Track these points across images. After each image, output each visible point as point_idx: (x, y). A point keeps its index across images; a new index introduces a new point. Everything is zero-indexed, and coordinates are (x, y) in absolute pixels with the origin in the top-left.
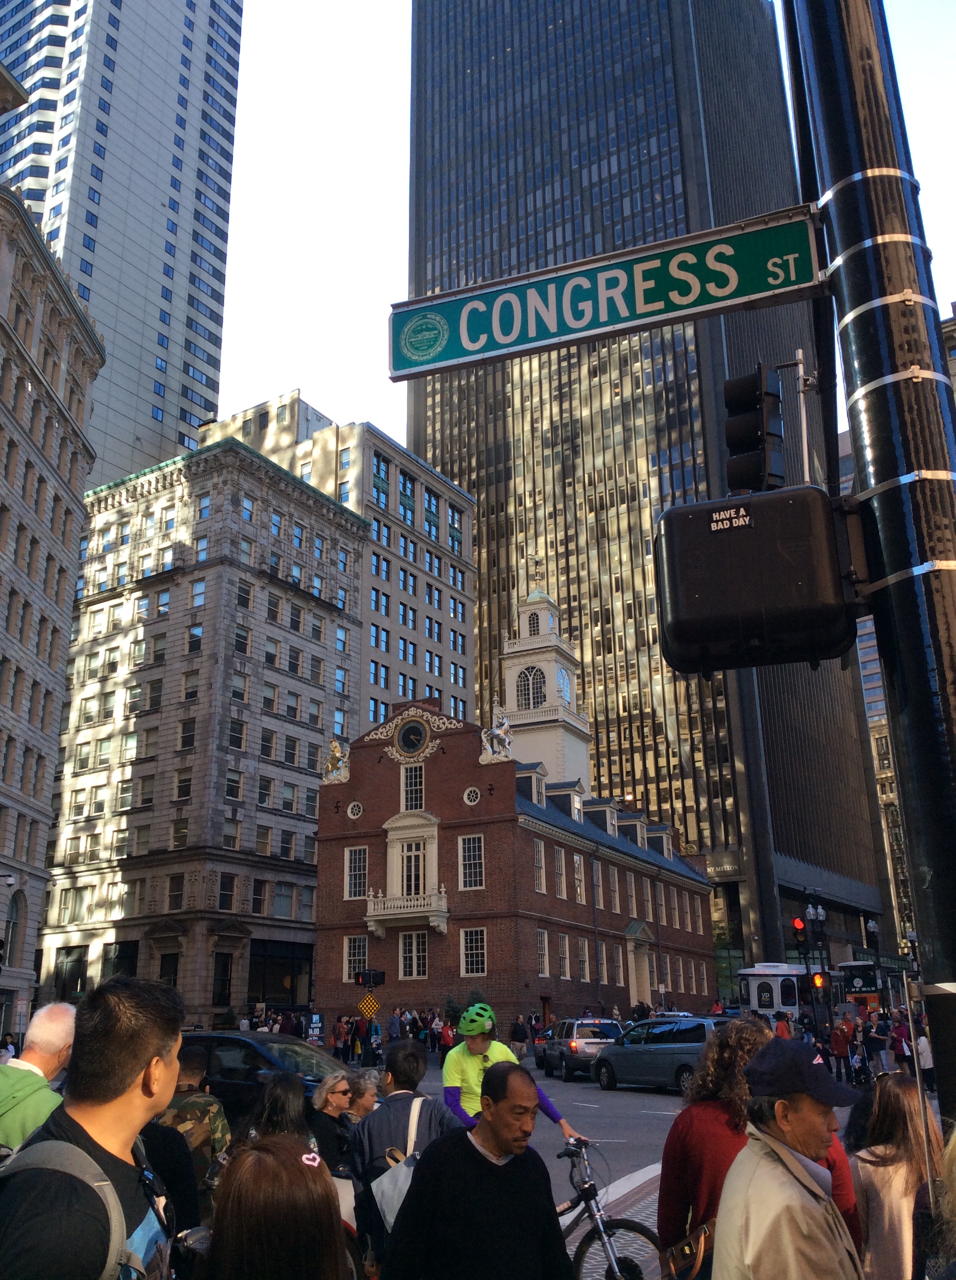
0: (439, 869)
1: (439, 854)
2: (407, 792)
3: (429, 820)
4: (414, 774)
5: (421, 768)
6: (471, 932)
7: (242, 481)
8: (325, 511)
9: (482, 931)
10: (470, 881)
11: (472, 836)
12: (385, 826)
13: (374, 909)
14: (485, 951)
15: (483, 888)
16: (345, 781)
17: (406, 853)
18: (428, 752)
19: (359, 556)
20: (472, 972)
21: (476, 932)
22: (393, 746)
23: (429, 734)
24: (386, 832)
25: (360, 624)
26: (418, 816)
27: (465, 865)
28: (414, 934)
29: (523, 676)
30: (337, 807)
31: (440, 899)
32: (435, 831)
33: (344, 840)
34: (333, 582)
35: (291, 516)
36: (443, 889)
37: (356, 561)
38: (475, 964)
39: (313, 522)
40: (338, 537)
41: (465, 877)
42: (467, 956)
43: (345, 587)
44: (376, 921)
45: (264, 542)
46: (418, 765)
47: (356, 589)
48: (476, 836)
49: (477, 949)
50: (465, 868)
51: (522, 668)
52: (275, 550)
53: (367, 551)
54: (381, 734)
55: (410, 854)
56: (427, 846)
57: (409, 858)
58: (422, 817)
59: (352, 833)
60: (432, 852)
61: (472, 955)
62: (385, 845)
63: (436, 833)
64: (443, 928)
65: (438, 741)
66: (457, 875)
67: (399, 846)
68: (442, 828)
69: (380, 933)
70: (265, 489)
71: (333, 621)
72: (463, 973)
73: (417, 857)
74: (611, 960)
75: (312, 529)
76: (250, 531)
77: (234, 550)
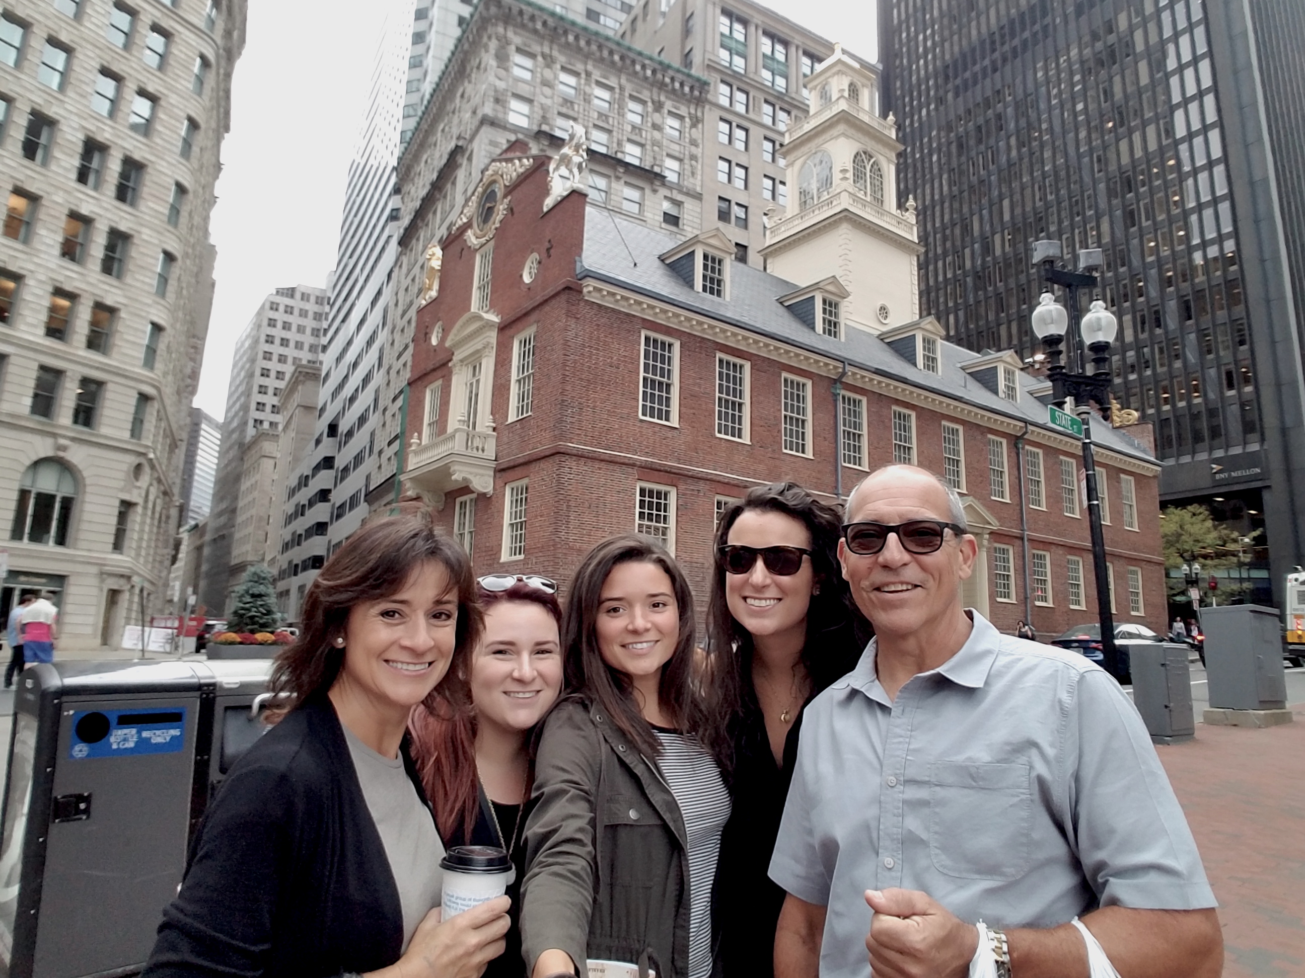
0: (492, 393)
1: (495, 371)
2: (480, 289)
6: (517, 489)
7: (510, 34)
8: (638, 68)
9: (527, 486)
11: (528, 332)
12: (449, 343)
14: (528, 518)
15: (530, 413)
16: (435, 296)
18: (498, 220)
19: (696, 122)
20: (515, 553)
22: (472, 228)
23: (501, 194)
24: (450, 353)
25: (698, 197)
28: (468, 498)
30: (426, 334)
32: (492, 337)
33: (427, 377)
34: (656, 148)
35: (588, 74)
37: (694, 125)
39: (623, 81)
40: (663, 98)
42: (512, 528)
43: (677, 154)
45: (548, 102)
46: (489, 244)
47: (693, 157)
52: (564, 110)
53: (710, 116)
54: (465, 216)
59: (433, 364)
60: (489, 372)
61: (516, 527)
63: (494, 341)
65: (508, 199)
66: (509, 398)
67: (463, 372)
68: (502, 329)
70: (546, 43)
71: (655, 191)
72: (503, 557)
75: (622, 88)
76: (524, 90)
77: (499, 108)
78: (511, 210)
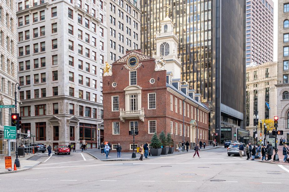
0: (142, 103)
1: (142, 98)
2: (131, 79)
3: (139, 88)
4: (133, 74)
5: (136, 72)
6: (152, 121)
9: (155, 122)
10: (151, 107)
11: (152, 93)
12: (124, 90)
13: (122, 114)
14: (156, 127)
15: (156, 109)
16: (111, 75)
17: (131, 98)
18: (138, 66)
19: (105, 3)
20: (152, 132)
21: (153, 121)
22: (126, 64)
23: (138, 61)
24: (125, 91)
25: (107, 28)
26: (135, 87)
27: (150, 102)
28: (134, 121)
29: (162, 46)
30: (109, 83)
31: (143, 112)
32: (140, 91)
33: (111, 94)
36: (143, 109)
38: (153, 130)
41: (150, 105)
42: (150, 128)
44: (123, 118)
46: (135, 71)
47: (105, 15)
48: (154, 93)
49: (153, 126)
50: (150, 103)
51: (162, 43)
53: (108, 2)
54: (122, 61)
55: (132, 98)
56: (138, 96)
57: (132, 100)
58: (136, 87)
59: (114, 91)
60: (140, 98)
61: (152, 128)
62: (124, 95)
63: (141, 92)
64: (143, 120)
65: (141, 63)
66: (148, 105)
67: (129, 96)
68: (143, 90)
69: (124, 121)
72: (149, 133)
73: (135, 99)
74: (187, 130)
78: (143, 66)
